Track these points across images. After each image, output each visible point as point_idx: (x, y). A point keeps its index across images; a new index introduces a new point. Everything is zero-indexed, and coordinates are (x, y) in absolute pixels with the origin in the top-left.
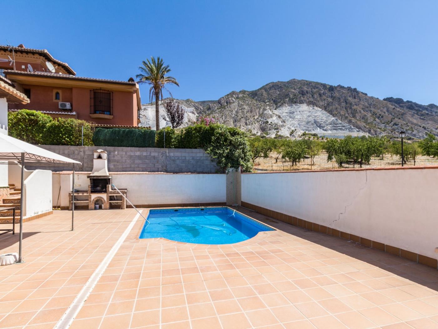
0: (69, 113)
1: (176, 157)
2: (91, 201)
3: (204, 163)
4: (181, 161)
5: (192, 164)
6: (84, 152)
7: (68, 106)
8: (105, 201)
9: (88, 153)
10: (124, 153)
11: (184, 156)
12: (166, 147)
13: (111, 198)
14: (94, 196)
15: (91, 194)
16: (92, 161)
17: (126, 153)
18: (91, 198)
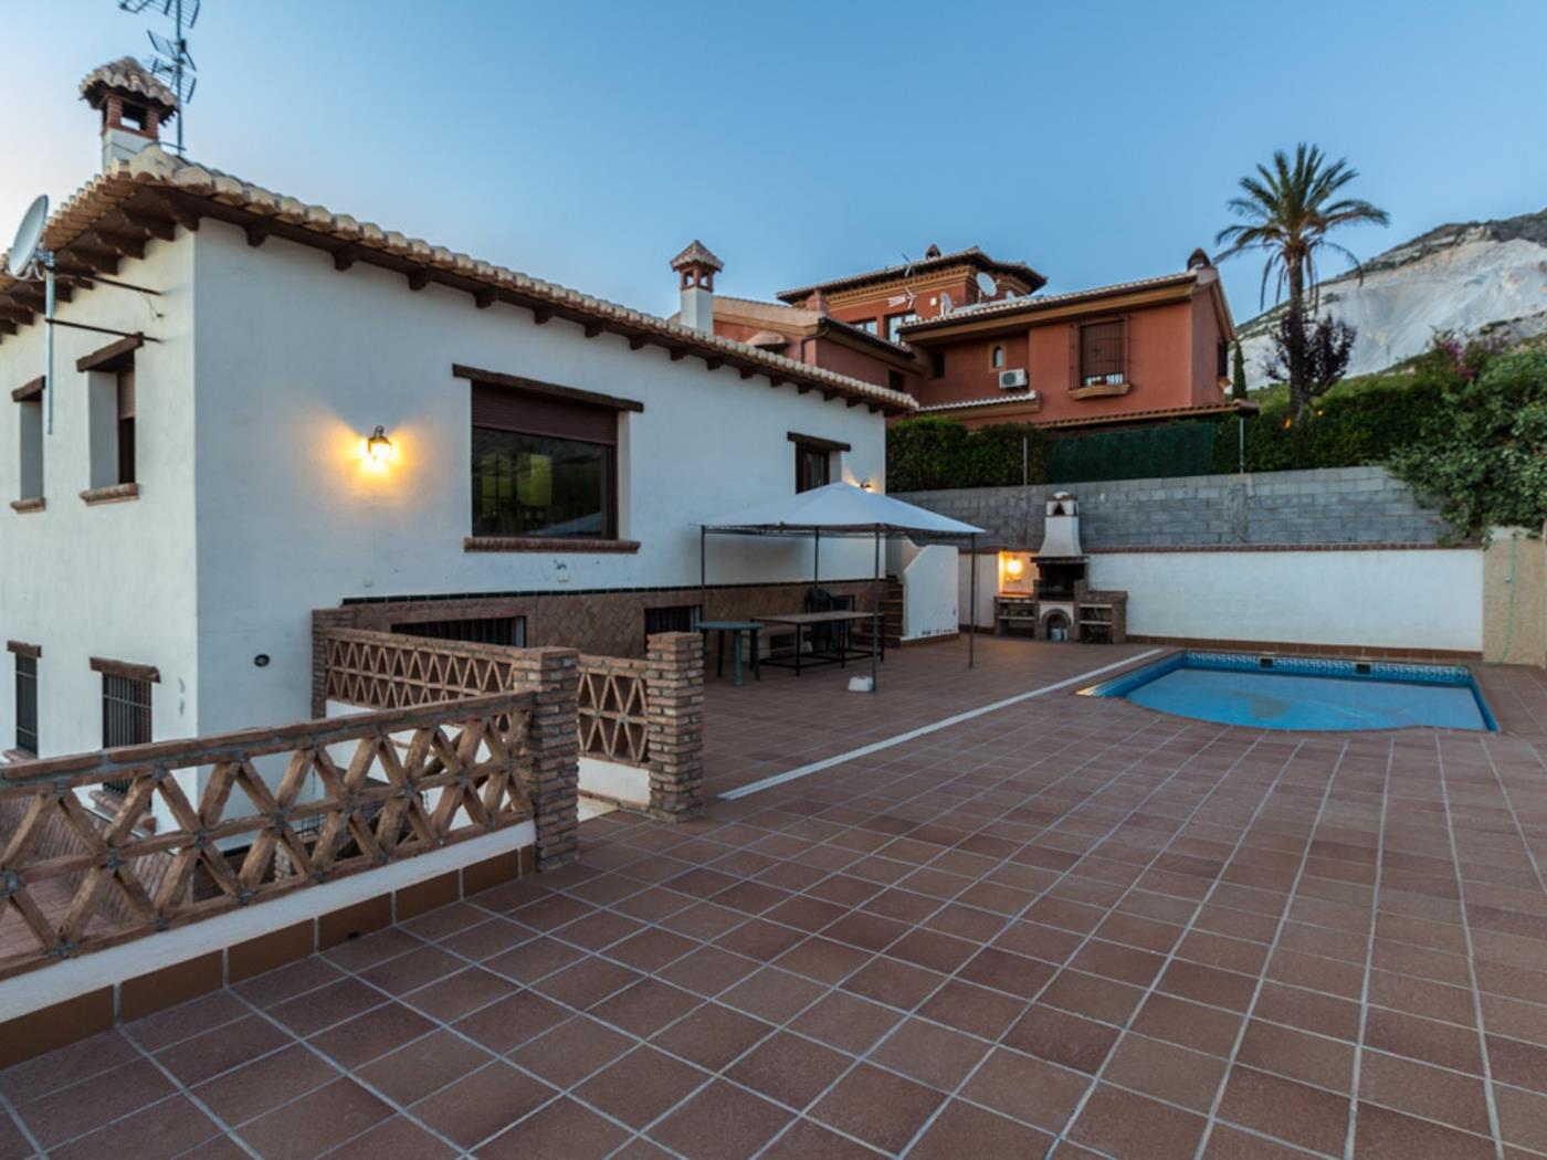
0: (1021, 398)
1: (1281, 497)
2: (1038, 618)
3: (1388, 513)
4: (1296, 510)
5: (1340, 517)
6: (1029, 499)
7: (1020, 379)
8: (1069, 620)
9: (1036, 501)
10: (1123, 497)
11: (1307, 495)
12: (1246, 471)
13: (1085, 613)
14: (1045, 608)
15: (1040, 602)
16: (1043, 522)
17: (1127, 496)
18: (1038, 611)
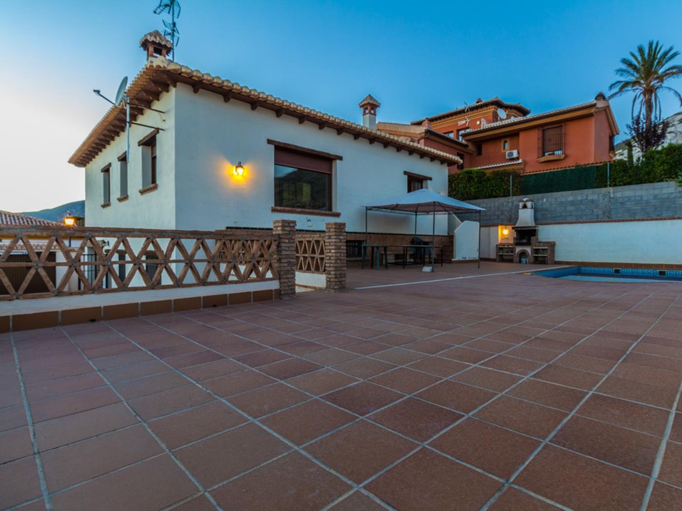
0: (516, 162)
1: (626, 197)
2: (515, 254)
3: (677, 203)
4: (633, 203)
5: (654, 205)
6: (512, 202)
7: (515, 154)
8: (529, 254)
9: (515, 203)
10: (554, 200)
11: (638, 196)
12: (610, 186)
13: (536, 251)
14: (518, 249)
15: (516, 247)
16: (518, 212)
17: (556, 199)
18: (515, 250)
